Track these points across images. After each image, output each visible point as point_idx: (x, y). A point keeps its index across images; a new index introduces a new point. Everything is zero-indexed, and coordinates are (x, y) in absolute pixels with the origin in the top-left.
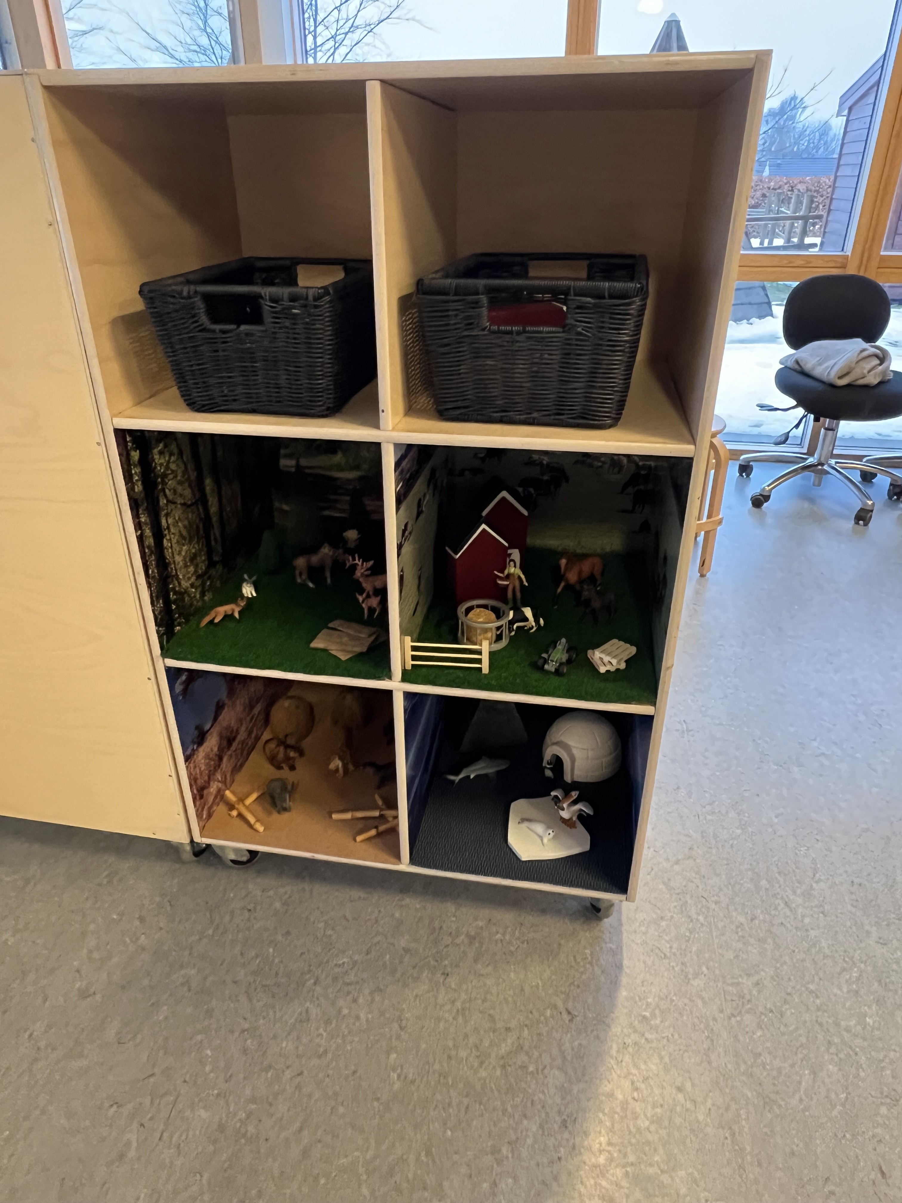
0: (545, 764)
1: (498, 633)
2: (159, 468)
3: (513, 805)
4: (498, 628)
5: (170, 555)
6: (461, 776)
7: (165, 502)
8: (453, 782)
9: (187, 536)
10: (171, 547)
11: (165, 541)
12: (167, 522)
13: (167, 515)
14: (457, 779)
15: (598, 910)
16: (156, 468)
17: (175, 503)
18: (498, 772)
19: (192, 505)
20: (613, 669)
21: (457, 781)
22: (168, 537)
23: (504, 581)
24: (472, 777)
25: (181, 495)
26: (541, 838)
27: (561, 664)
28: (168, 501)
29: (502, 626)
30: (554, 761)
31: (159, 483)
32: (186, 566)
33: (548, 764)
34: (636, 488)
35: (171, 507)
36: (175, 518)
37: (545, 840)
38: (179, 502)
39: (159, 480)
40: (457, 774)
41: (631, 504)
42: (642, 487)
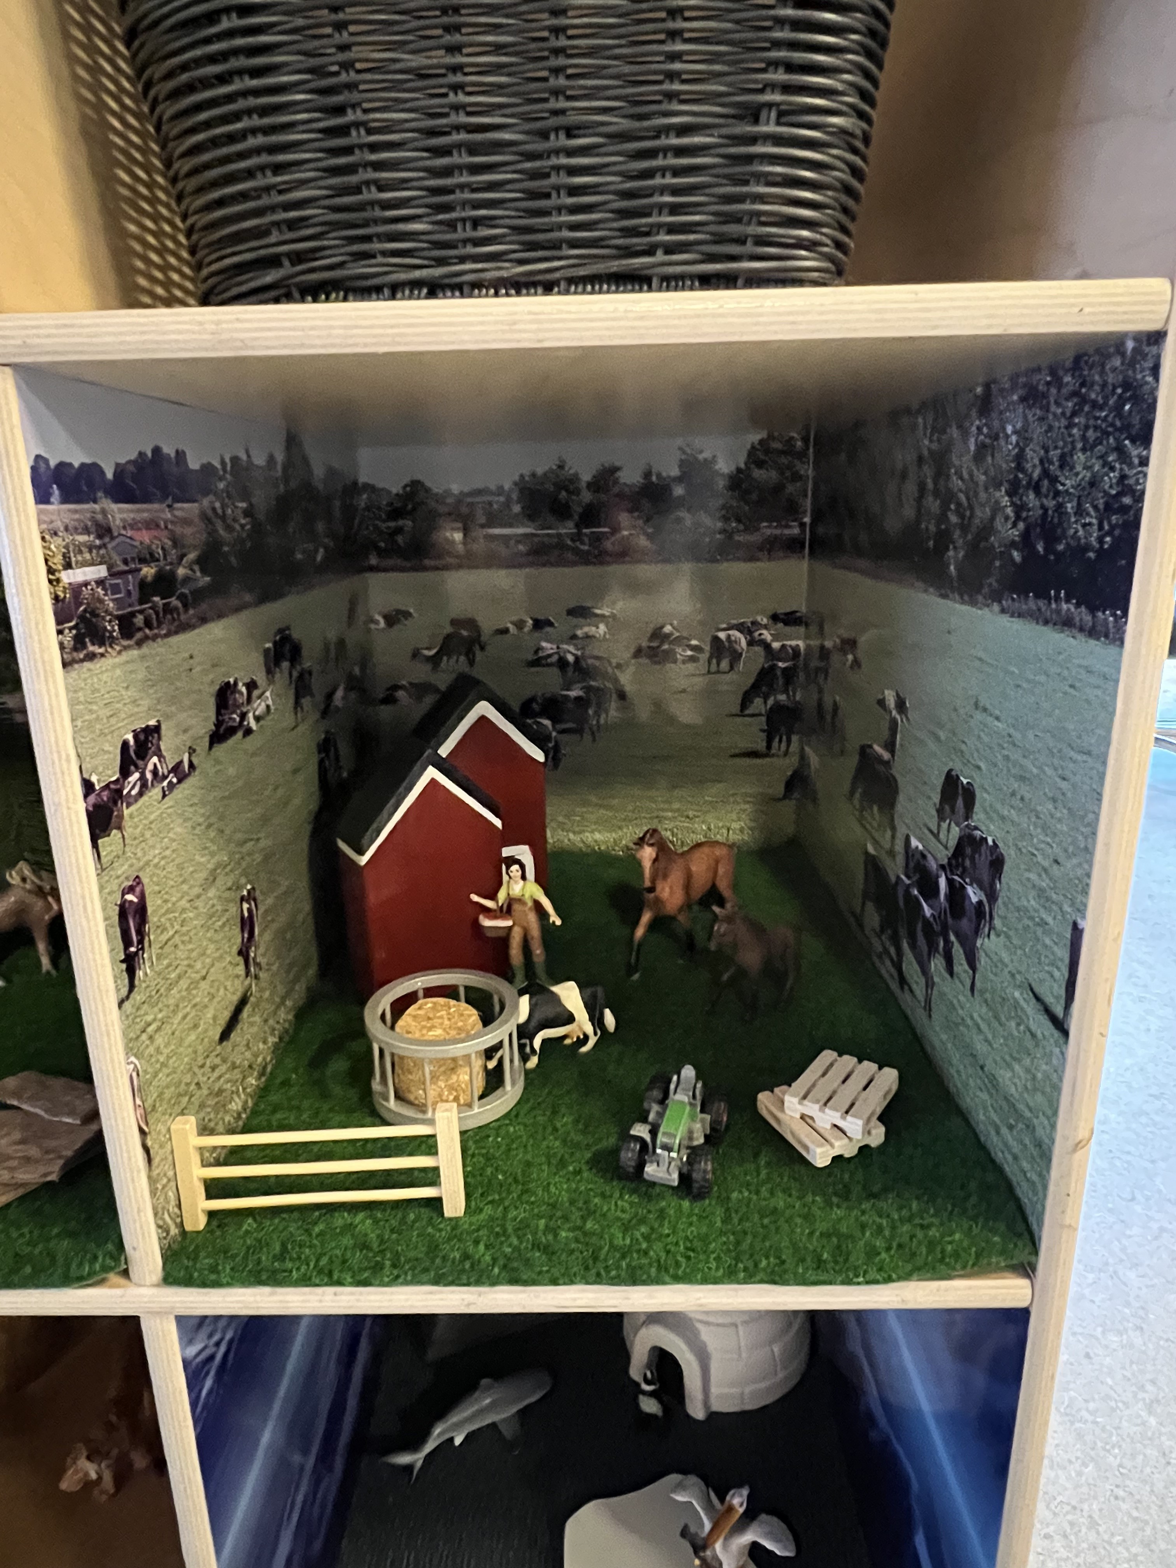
1: (491, 1065)
3: (572, 1522)
4: (489, 1053)
6: (429, 1447)
14: (415, 1459)
20: (849, 1151)
21: (419, 1464)
23: (495, 918)
24: (458, 1441)
27: (694, 1153)
29: (499, 1046)
33: (647, 1381)
34: (771, 702)
41: (764, 735)
42: (782, 697)
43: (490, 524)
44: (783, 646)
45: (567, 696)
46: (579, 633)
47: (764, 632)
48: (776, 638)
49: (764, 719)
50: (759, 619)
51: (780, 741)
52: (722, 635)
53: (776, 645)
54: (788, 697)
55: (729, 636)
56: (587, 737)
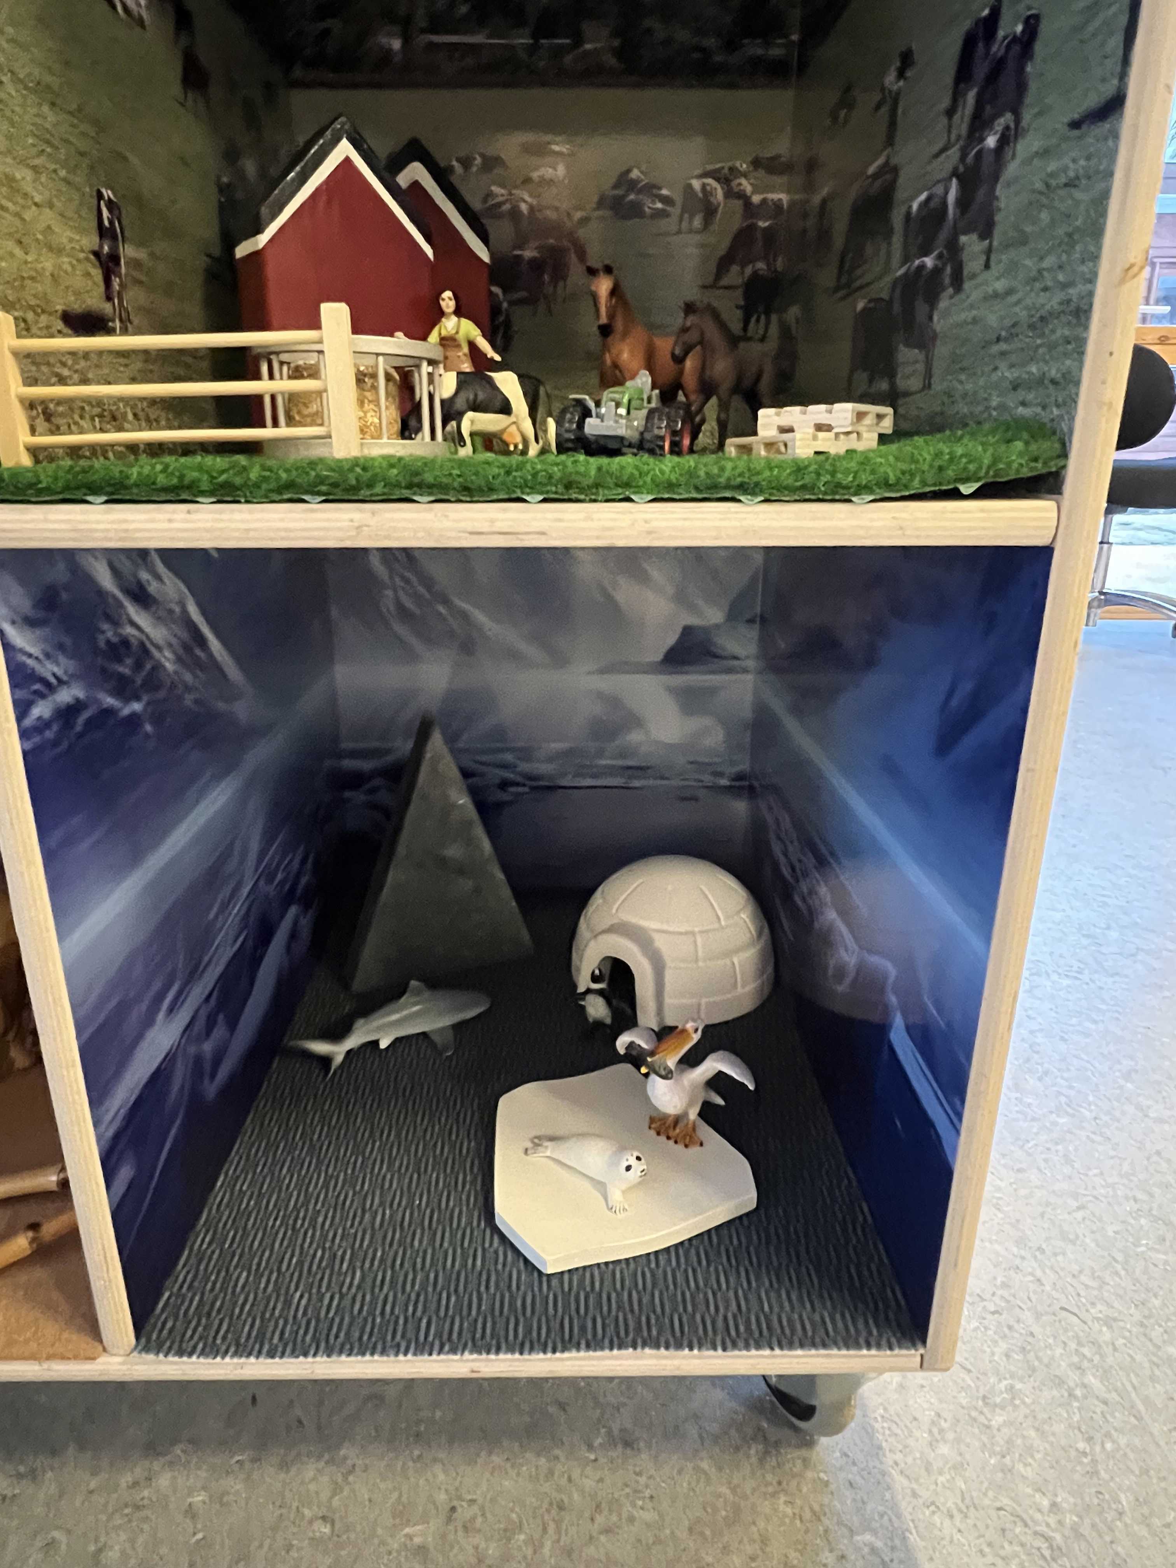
0: (583, 982)
3: (504, 1103)
6: (353, 1042)
8: (325, 1061)
14: (338, 1051)
15: (806, 1412)
18: (458, 1027)
21: (339, 1059)
24: (383, 1044)
26: (601, 1187)
30: (607, 972)
33: (595, 979)
34: (749, 270)
37: (616, 1196)
40: (337, 1034)
41: (739, 313)
42: (761, 265)
43: (434, 29)
44: (764, 201)
45: (519, 257)
46: (535, 175)
47: (744, 181)
48: (755, 191)
49: (739, 293)
50: (738, 164)
51: (758, 321)
52: (696, 184)
53: (756, 199)
54: (768, 265)
55: (704, 186)
56: (542, 307)
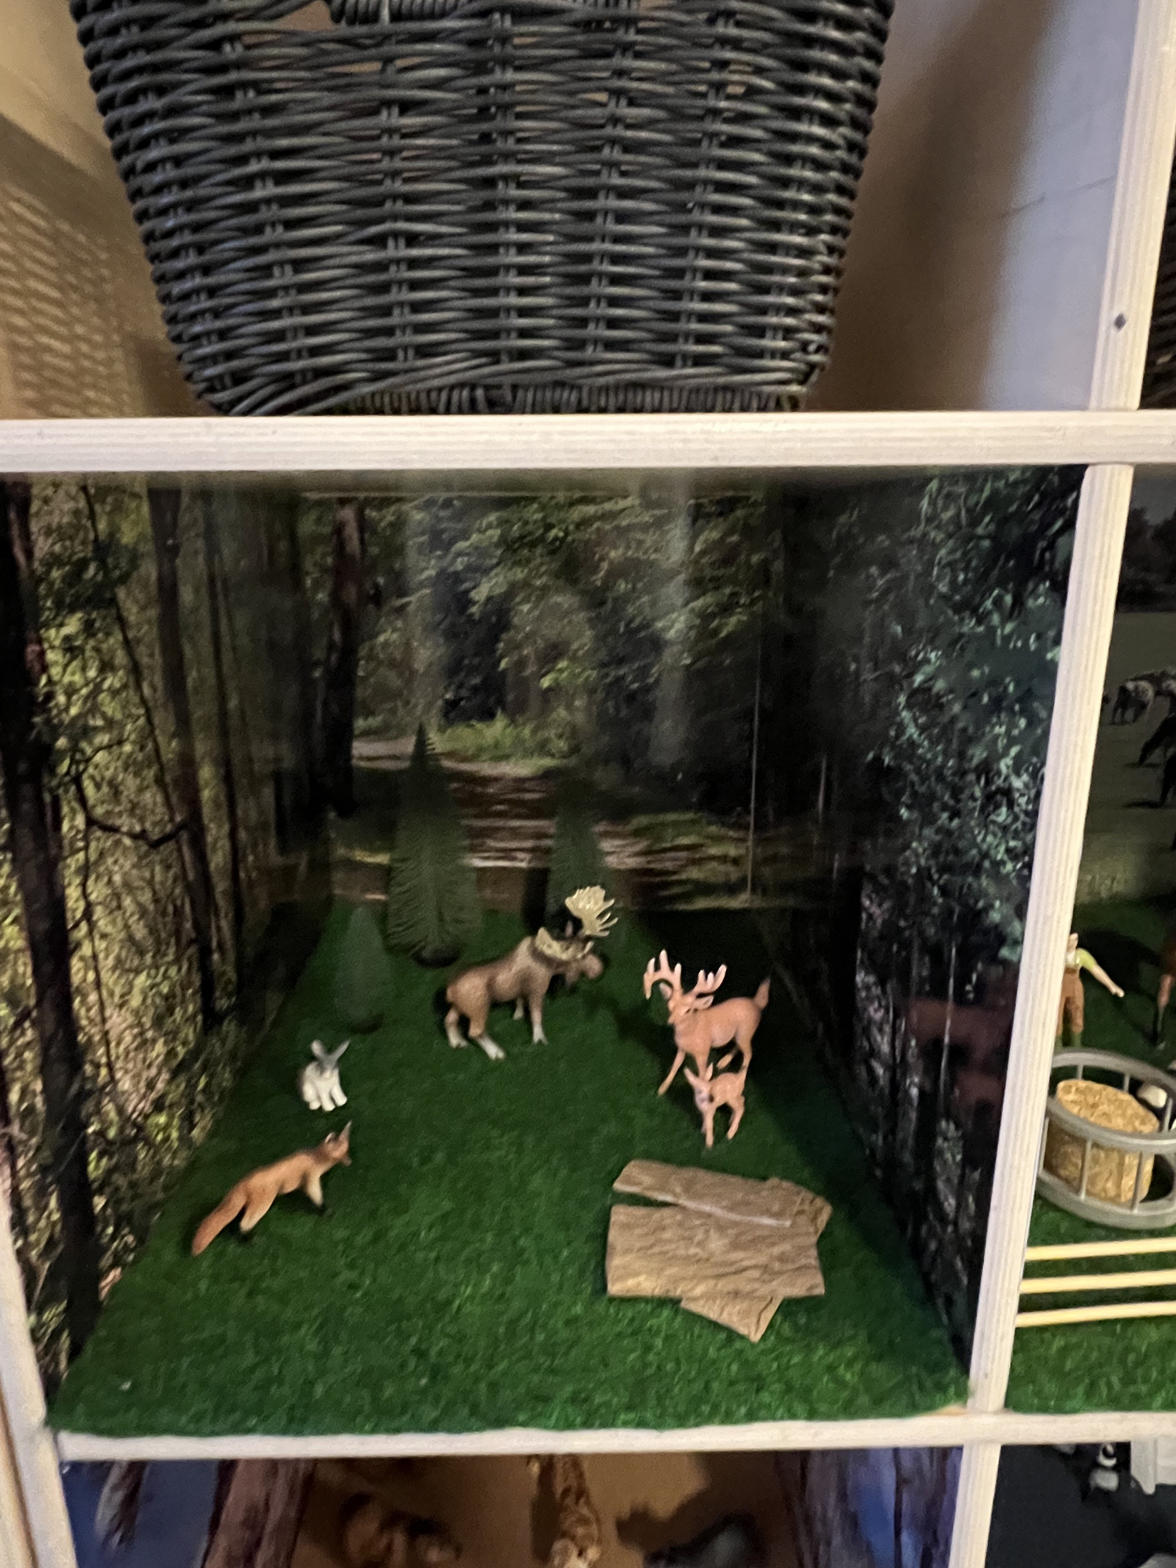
2: (61, 699)
5: (93, 1012)
7: (80, 821)
9: (149, 942)
10: (98, 984)
11: (76, 964)
12: (85, 895)
13: (85, 871)
16: (50, 696)
17: (113, 830)
19: (165, 839)
22: (86, 950)
25: (133, 808)
28: (91, 822)
31: (62, 754)
32: (144, 1044)
35: (100, 841)
36: (110, 882)
38: (125, 829)
39: (62, 743)
47: (1172, 683)
50: (1169, 669)
52: (1130, 686)
55: (1136, 688)
